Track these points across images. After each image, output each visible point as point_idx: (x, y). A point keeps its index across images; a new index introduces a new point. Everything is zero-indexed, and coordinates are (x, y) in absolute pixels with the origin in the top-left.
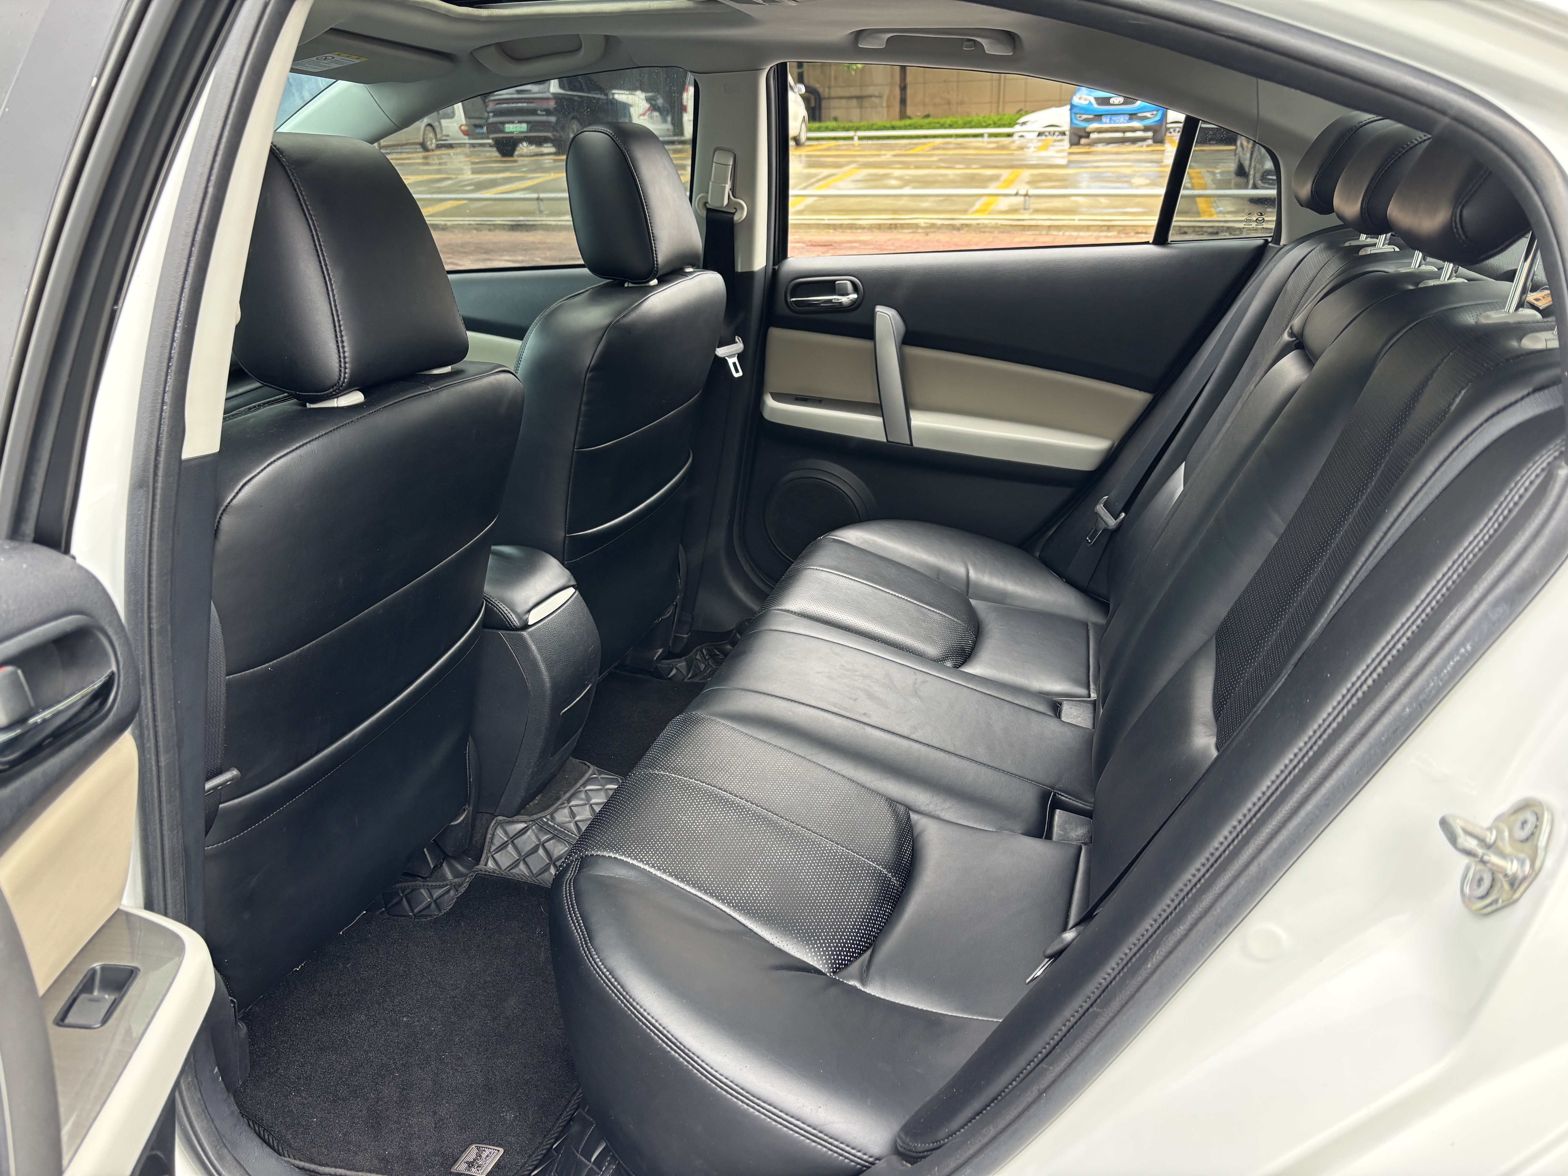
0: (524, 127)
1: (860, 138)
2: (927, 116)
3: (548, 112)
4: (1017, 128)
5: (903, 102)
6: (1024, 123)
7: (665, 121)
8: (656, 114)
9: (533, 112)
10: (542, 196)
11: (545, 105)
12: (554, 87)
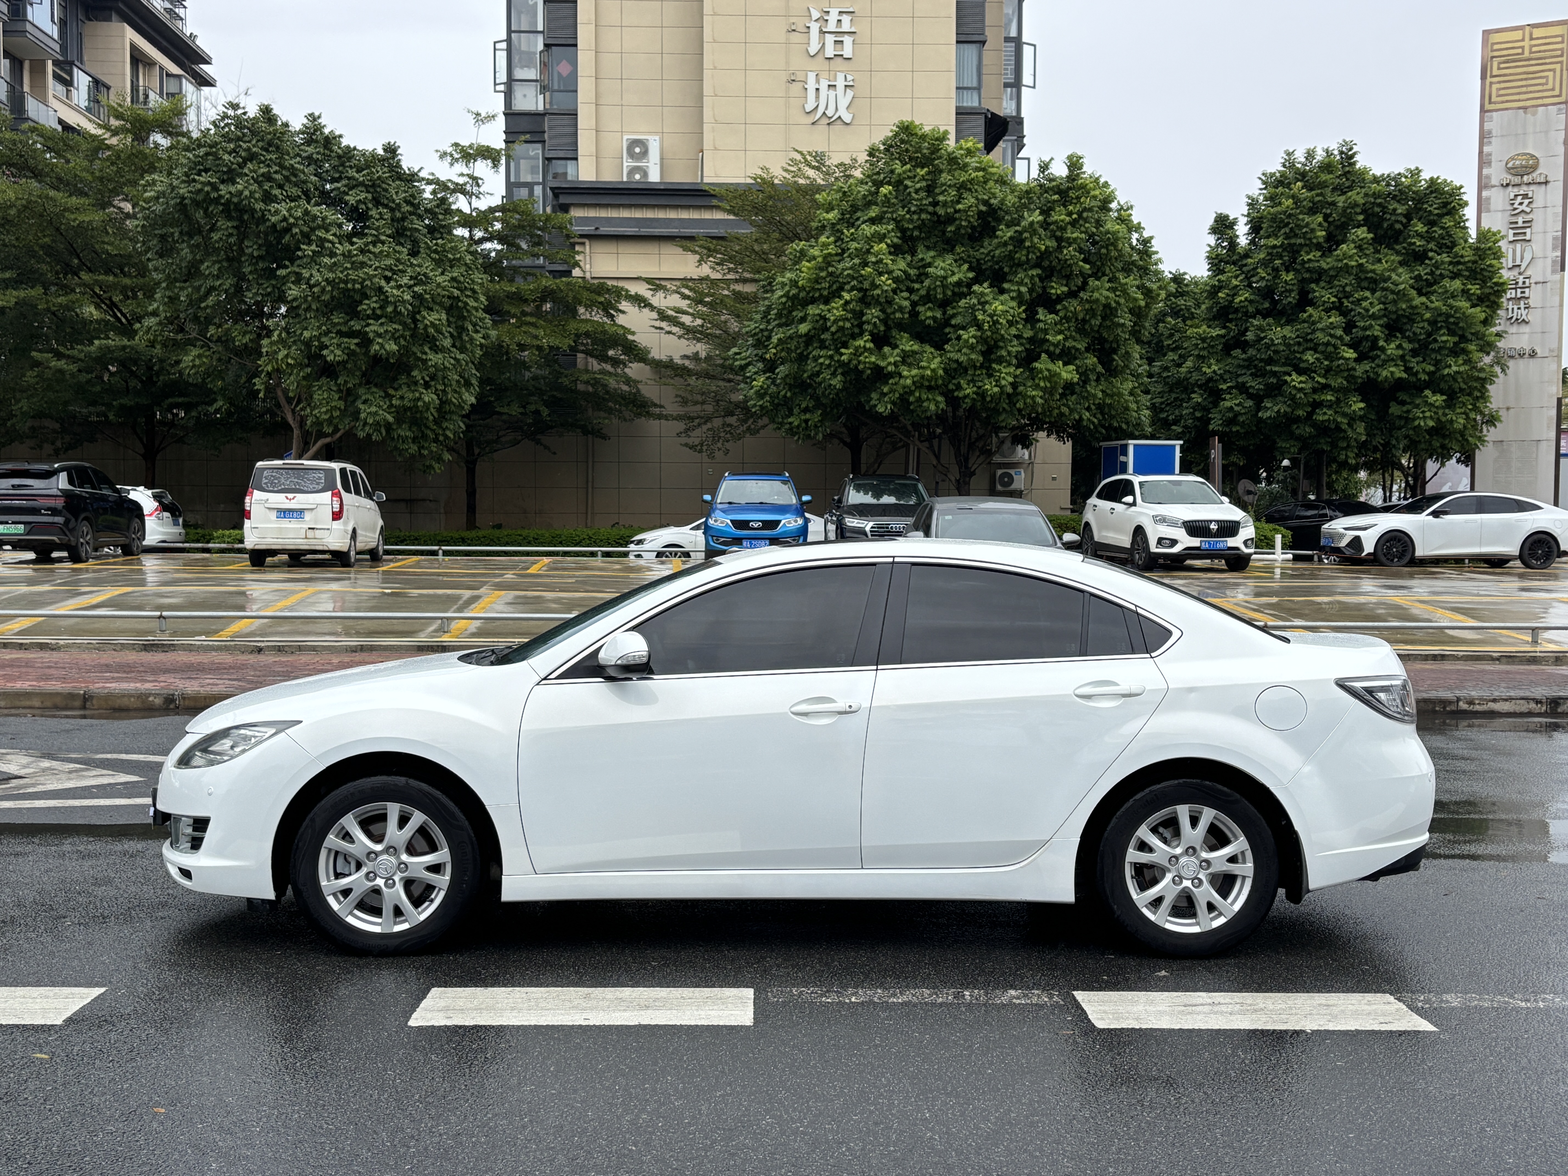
0: (21, 528)
1: (446, 553)
2: (499, 526)
3: (54, 512)
4: (632, 547)
5: (471, 509)
6: (640, 542)
7: (176, 524)
8: (167, 514)
9: (35, 511)
10: (165, 614)
11: (51, 503)
12: (62, 482)
